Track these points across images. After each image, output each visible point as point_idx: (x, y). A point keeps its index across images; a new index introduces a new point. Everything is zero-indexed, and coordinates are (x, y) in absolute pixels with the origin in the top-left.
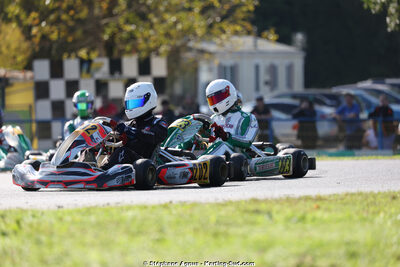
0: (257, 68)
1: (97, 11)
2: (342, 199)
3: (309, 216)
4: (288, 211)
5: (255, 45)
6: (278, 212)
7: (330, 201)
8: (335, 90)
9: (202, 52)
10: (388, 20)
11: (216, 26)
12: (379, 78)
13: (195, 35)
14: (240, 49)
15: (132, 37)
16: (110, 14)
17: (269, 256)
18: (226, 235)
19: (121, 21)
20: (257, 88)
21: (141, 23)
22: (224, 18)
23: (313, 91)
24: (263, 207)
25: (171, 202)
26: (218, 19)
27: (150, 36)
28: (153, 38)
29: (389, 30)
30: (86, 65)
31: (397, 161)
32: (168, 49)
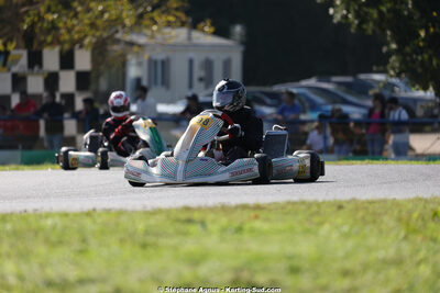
0: (191, 62)
2: (283, 208)
3: (247, 227)
5: (189, 38)
6: (213, 222)
7: (270, 210)
8: (276, 88)
9: (131, 44)
10: (331, 11)
11: (146, 16)
12: (324, 75)
13: (124, 26)
14: (172, 41)
15: (54, 27)
18: (155, 246)
19: (42, 9)
20: (191, 86)
21: (64, 12)
22: (152, 11)
23: (252, 89)
24: (196, 216)
25: (94, 210)
26: (149, 9)
27: (74, 26)
28: (77, 28)
29: (335, 21)
30: (2, 56)
31: (342, 167)
32: (94, 40)
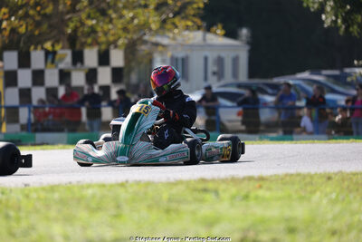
0: (206, 59)
1: (61, 7)
2: (282, 179)
3: (252, 195)
4: (233, 190)
5: (204, 39)
6: (224, 191)
7: (271, 181)
8: (276, 80)
9: (157, 44)
10: (323, 17)
11: (169, 22)
12: (316, 69)
13: (150, 29)
14: (190, 42)
15: (93, 31)
16: (73, 9)
17: (216, 231)
18: (177, 211)
19: (84, 16)
20: (206, 79)
21: (101, 18)
22: (176, 14)
23: (256, 81)
24: (210, 186)
25: (127, 181)
26: (171, 15)
27: (109, 30)
28: (112, 32)
29: (326, 26)
30: (51, 56)
31: (331, 145)
32: (126, 41)
